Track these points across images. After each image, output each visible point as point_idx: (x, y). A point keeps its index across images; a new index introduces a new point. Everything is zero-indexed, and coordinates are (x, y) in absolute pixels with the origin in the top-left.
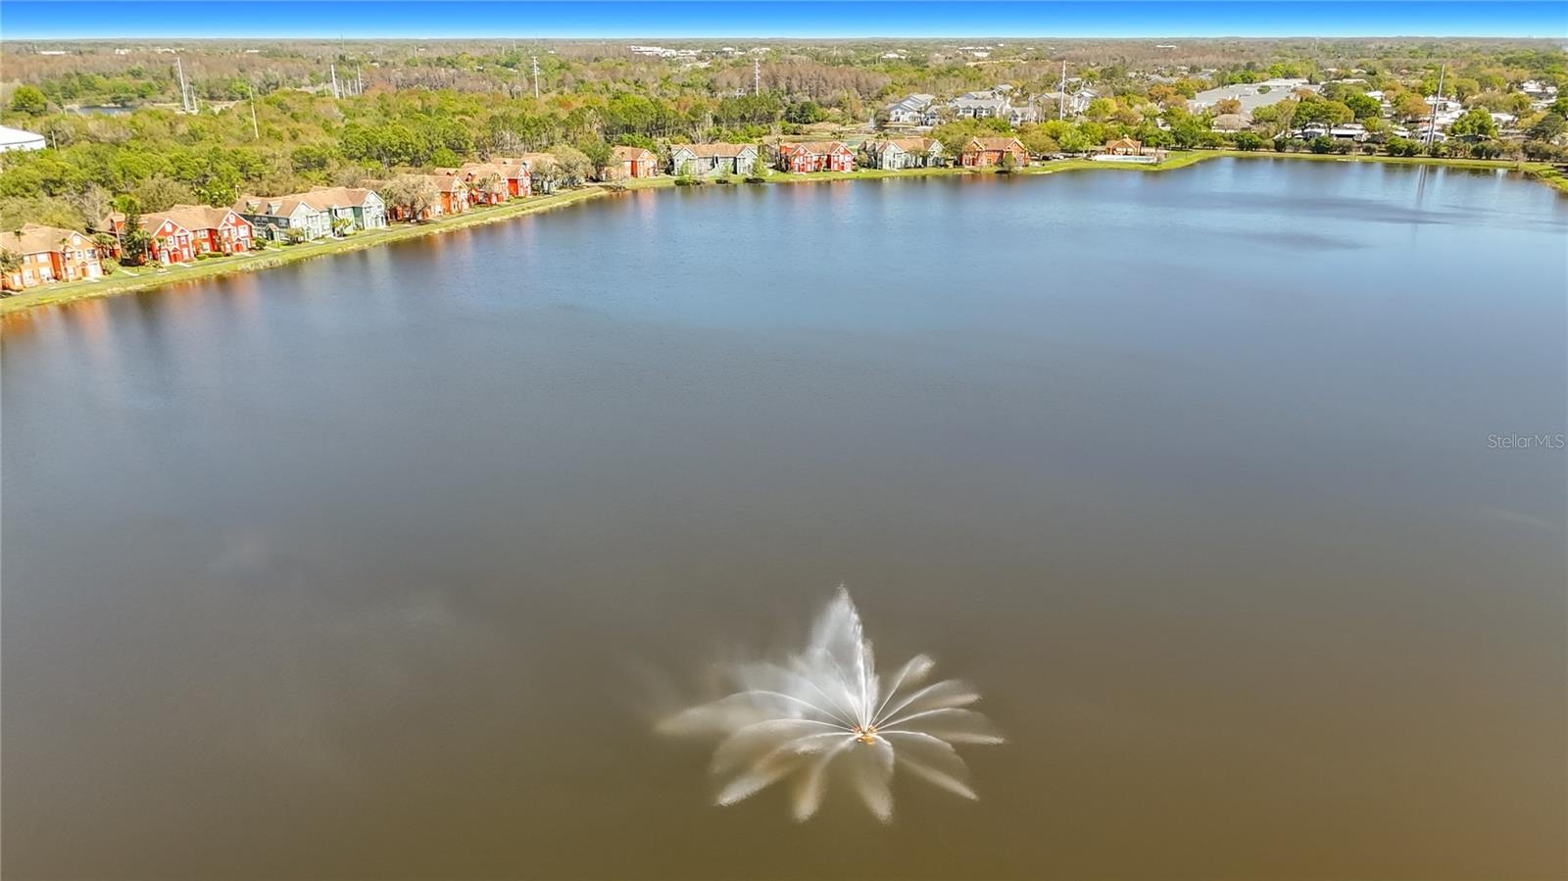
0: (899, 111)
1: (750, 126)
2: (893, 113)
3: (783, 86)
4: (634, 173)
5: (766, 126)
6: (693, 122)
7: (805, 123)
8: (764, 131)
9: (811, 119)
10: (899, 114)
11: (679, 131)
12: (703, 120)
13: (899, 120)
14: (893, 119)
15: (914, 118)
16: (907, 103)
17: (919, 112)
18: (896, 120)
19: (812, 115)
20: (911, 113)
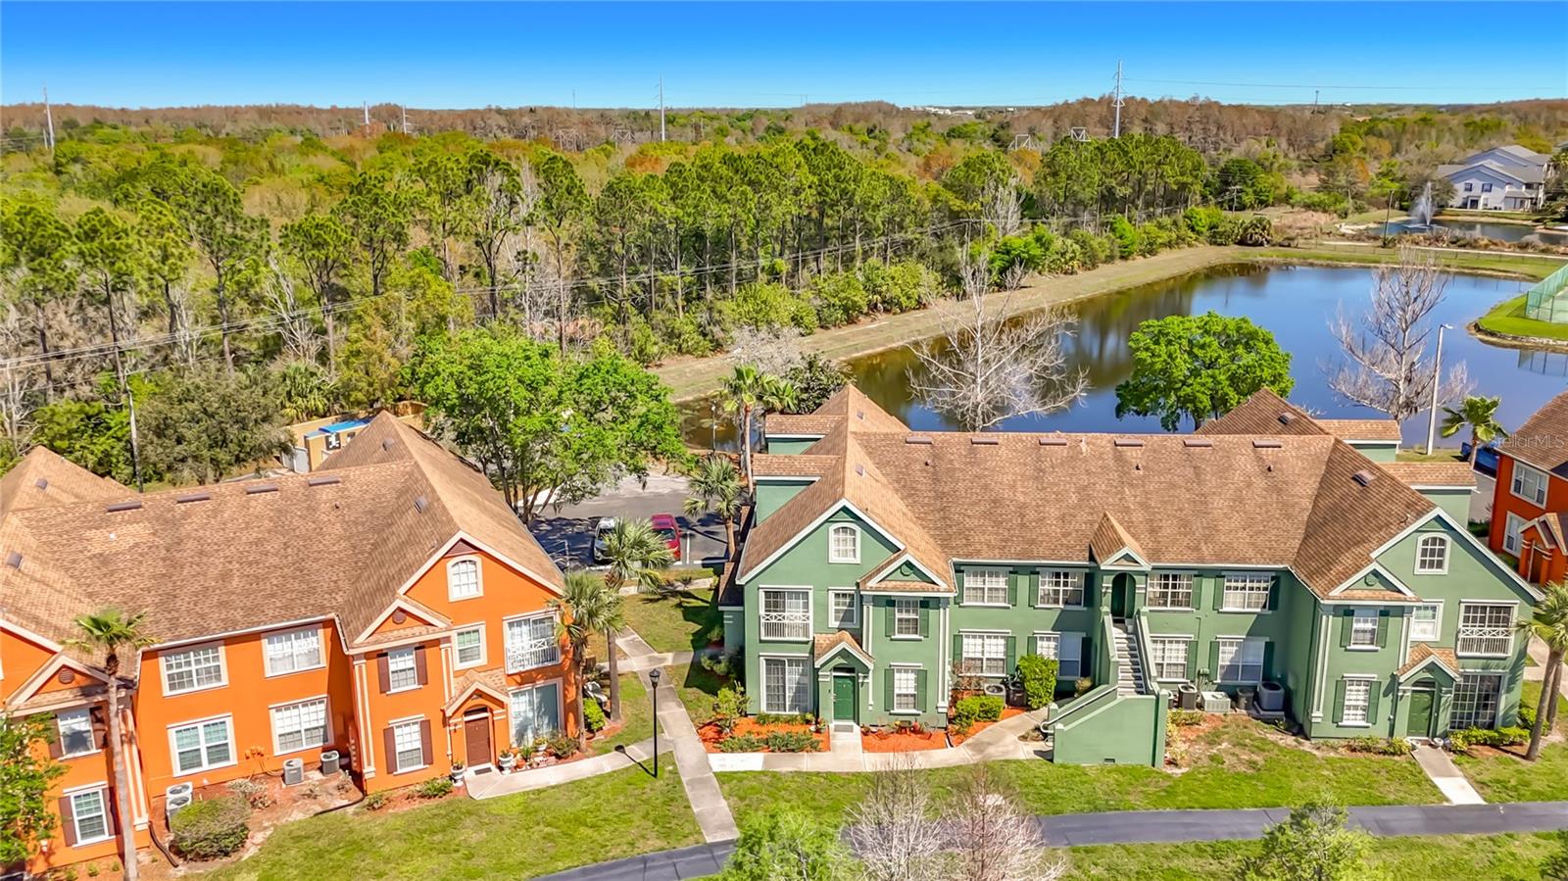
0: (1477, 184)
1: (1126, 224)
2: (1460, 187)
4: (346, 744)
5: (1166, 220)
6: (955, 216)
8: (1164, 236)
9: (1248, 199)
10: (1476, 191)
11: (907, 247)
12: (989, 208)
13: (1475, 203)
14: (1457, 201)
15: (1518, 201)
16: (1491, 164)
17: (1529, 186)
18: (1464, 206)
19: (1250, 190)
20: (1507, 188)
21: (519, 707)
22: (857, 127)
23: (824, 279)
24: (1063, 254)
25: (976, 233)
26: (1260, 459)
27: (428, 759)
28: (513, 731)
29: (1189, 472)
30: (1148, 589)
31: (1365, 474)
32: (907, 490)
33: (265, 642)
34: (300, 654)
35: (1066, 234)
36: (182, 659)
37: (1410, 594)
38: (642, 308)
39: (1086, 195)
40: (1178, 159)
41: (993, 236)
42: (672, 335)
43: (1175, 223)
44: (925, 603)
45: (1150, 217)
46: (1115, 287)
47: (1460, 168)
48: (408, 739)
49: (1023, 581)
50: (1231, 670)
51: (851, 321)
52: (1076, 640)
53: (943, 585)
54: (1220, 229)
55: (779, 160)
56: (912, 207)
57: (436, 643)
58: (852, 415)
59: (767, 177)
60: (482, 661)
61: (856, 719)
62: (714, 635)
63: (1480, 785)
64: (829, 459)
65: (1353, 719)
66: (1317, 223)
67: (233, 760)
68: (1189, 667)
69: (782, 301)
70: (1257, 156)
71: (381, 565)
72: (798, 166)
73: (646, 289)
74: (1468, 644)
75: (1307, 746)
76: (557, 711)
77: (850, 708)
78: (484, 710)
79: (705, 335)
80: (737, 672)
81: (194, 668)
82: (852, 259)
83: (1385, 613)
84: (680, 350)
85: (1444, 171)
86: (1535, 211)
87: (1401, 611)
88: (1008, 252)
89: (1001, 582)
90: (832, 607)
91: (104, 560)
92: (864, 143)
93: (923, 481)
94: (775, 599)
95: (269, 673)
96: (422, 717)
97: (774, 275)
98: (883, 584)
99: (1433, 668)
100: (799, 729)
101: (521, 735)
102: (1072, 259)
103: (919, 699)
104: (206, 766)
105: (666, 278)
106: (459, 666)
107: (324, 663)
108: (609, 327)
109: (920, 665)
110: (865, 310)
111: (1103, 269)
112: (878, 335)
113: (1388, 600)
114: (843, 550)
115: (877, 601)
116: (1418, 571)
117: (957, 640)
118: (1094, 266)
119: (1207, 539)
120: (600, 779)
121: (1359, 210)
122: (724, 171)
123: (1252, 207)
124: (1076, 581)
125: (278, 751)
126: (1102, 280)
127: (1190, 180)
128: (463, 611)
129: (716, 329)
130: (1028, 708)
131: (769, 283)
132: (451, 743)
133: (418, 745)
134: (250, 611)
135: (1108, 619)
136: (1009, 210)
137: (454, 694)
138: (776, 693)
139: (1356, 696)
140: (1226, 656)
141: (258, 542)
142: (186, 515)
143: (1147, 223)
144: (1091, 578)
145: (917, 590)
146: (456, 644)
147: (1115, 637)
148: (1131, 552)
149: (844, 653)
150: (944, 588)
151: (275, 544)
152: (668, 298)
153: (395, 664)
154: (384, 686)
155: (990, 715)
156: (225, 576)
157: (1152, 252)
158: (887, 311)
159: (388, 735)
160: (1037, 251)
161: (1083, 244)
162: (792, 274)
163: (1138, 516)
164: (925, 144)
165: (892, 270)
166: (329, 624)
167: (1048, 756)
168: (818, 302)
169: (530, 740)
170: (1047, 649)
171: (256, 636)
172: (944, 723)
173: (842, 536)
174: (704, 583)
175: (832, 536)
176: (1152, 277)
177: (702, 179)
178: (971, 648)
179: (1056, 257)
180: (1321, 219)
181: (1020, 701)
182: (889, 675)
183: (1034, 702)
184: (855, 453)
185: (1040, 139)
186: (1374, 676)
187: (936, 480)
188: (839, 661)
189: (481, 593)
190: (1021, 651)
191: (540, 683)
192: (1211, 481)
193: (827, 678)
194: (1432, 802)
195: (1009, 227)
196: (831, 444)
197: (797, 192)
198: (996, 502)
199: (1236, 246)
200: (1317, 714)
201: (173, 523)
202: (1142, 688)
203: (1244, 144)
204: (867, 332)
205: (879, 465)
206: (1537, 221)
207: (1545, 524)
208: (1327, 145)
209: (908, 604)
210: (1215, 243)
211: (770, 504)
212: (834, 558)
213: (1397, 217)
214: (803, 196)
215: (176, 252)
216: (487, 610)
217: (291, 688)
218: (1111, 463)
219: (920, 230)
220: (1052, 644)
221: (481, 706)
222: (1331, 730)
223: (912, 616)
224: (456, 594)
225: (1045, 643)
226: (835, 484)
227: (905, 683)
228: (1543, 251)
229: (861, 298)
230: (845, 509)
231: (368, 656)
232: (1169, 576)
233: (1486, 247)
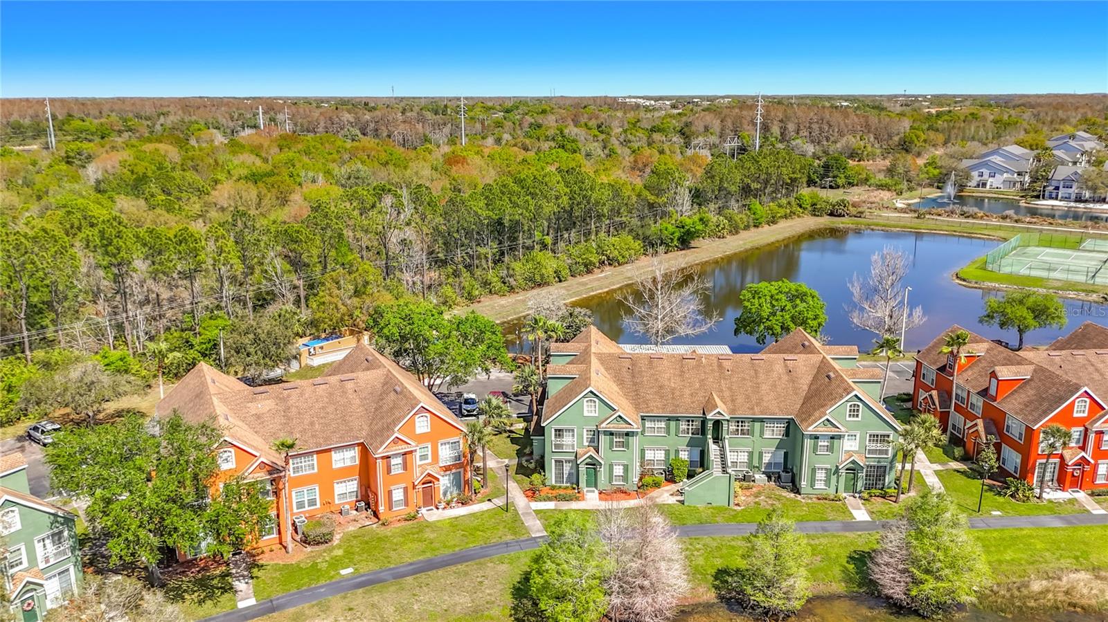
0: (986, 172)
1: (758, 206)
2: (975, 174)
3: (776, 130)
4: (367, 499)
5: (784, 201)
6: (651, 206)
7: (831, 187)
8: (782, 212)
9: (840, 181)
10: (986, 177)
11: (622, 225)
12: (673, 201)
13: (984, 185)
14: (973, 183)
15: (1012, 183)
16: (996, 159)
17: (1019, 174)
18: (978, 186)
19: (842, 176)
20: (1005, 175)
21: (444, 482)
22: (590, 124)
23: (575, 247)
24: (717, 226)
25: (664, 214)
26: (786, 366)
27: (407, 504)
28: (441, 492)
29: (752, 373)
30: (728, 429)
31: (832, 375)
32: (620, 382)
33: (333, 453)
34: (346, 458)
35: (719, 214)
36: (299, 460)
37: (843, 429)
38: (468, 267)
39: (733, 188)
40: (791, 163)
41: (674, 217)
42: (486, 283)
43: (789, 203)
44: (627, 434)
45: (773, 200)
46: (748, 246)
47: (976, 161)
48: (398, 495)
49: (673, 424)
50: (769, 465)
51: (589, 272)
52: (697, 451)
53: (635, 426)
54: (819, 206)
55: (547, 179)
56: (625, 202)
57: (411, 452)
58: (593, 343)
59: (540, 190)
60: (430, 460)
61: (596, 486)
62: (527, 451)
63: (871, 513)
64: (583, 367)
65: (820, 485)
66: (882, 199)
67: (318, 505)
68: (750, 464)
69: (549, 263)
70: (854, 146)
71: (382, 418)
72: (558, 183)
73: (471, 257)
74: (870, 452)
75: (799, 497)
76: (461, 484)
77: (593, 482)
78: (430, 482)
79: (504, 283)
80: (541, 466)
81: (303, 464)
82: (590, 233)
83: (832, 438)
84: (490, 292)
85: (966, 163)
86: (1023, 190)
87: (840, 437)
88: (683, 227)
89: (663, 425)
90: (585, 436)
91: (258, 417)
92: (595, 136)
93: (626, 376)
94: (559, 433)
95: (334, 467)
96: (404, 485)
97: (544, 246)
98: (608, 426)
99: (854, 462)
100: (570, 492)
101: (445, 494)
102: (723, 229)
103: (625, 478)
104: (307, 508)
105: (482, 250)
106: (419, 463)
107: (358, 462)
108: (450, 280)
109: (626, 462)
110: (597, 265)
111: (744, 234)
112: (604, 281)
113: (834, 432)
114: (590, 410)
115: (605, 433)
116: (848, 419)
117: (643, 451)
118: (737, 233)
119: (758, 404)
120: (483, 513)
121: (910, 189)
122: (516, 188)
123: (843, 186)
124: (697, 424)
125: (337, 502)
126: (741, 242)
127: (799, 176)
128: (422, 438)
129: (511, 280)
130: (675, 482)
131: (541, 251)
132: (417, 497)
133: (402, 498)
134: (326, 439)
135: (711, 441)
136: (685, 198)
137: (418, 476)
138: (560, 476)
139: (821, 475)
140: (767, 458)
141: (323, 408)
142: (289, 396)
143: (771, 204)
144: (704, 423)
145: (624, 428)
146: (418, 454)
147: (713, 449)
148: (721, 410)
149: (591, 457)
150: (636, 427)
151: (331, 409)
152: (484, 262)
153: (394, 461)
154: (389, 471)
155: (657, 485)
156: (312, 424)
157: (774, 222)
158: (610, 264)
159: (390, 493)
160: (700, 227)
161: (730, 219)
162: (554, 244)
163: (727, 394)
164: (635, 136)
165: (613, 240)
166: (362, 444)
167: (682, 502)
168: (570, 261)
169: (449, 497)
170: (684, 456)
171: (329, 450)
172: (636, 488)
173: (589, 404)
174: (520, 426)
175: (585, 404)
176: (773, 239)
177: (503, 193)
178: (649, 455)
179: (713, 228)
180: (885, 195)
181: (671, 478)
182: (611, 466)
183: (677, 479)
184: (595, 363)
185: (711, 134)
186: (828, 466)
187: (633, 377)
188: (589, 460)
189: (429, 430)
190: (672, 456)
191: (454, 471)
192: (762, 376)
193: (583, 468)
194: (848, 519)
195: (684, 211)
196: (582, 358)
197: (557, 198)
198: (661, 387)
199: (828, 217)
200: (804, 483)
201: (284, 400)
202: (724, 471)
203: (845, 138)
204: (598, 279)
205: (607, 369)
206: (1022, 197)
207: (931, 396)
208: (900, 139)
209: (619, 434)
210: (815, 215)
211: (554, 388)
212: (586, 414)
213: (934, 193)
214: (560, 201)
215: (227, 250)
216: (431, 438)
217: (344, 473)
218: (716, 368)
219: (630, 215)
220: (687, 453)
221: (430, 480)
222: (810, 491)
223: (621, 440)
224: (419, 431)
225: (683, 453)
226: (585, 380)
227: (618, 471)
228: (1016, 221)
229: (594, 259)
230: (591, 392)
231: (383, 458)
232: (740, 421)
233: (982, 218)
